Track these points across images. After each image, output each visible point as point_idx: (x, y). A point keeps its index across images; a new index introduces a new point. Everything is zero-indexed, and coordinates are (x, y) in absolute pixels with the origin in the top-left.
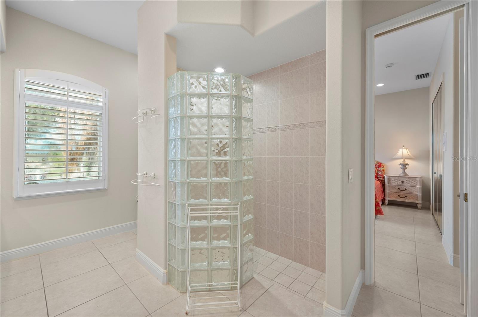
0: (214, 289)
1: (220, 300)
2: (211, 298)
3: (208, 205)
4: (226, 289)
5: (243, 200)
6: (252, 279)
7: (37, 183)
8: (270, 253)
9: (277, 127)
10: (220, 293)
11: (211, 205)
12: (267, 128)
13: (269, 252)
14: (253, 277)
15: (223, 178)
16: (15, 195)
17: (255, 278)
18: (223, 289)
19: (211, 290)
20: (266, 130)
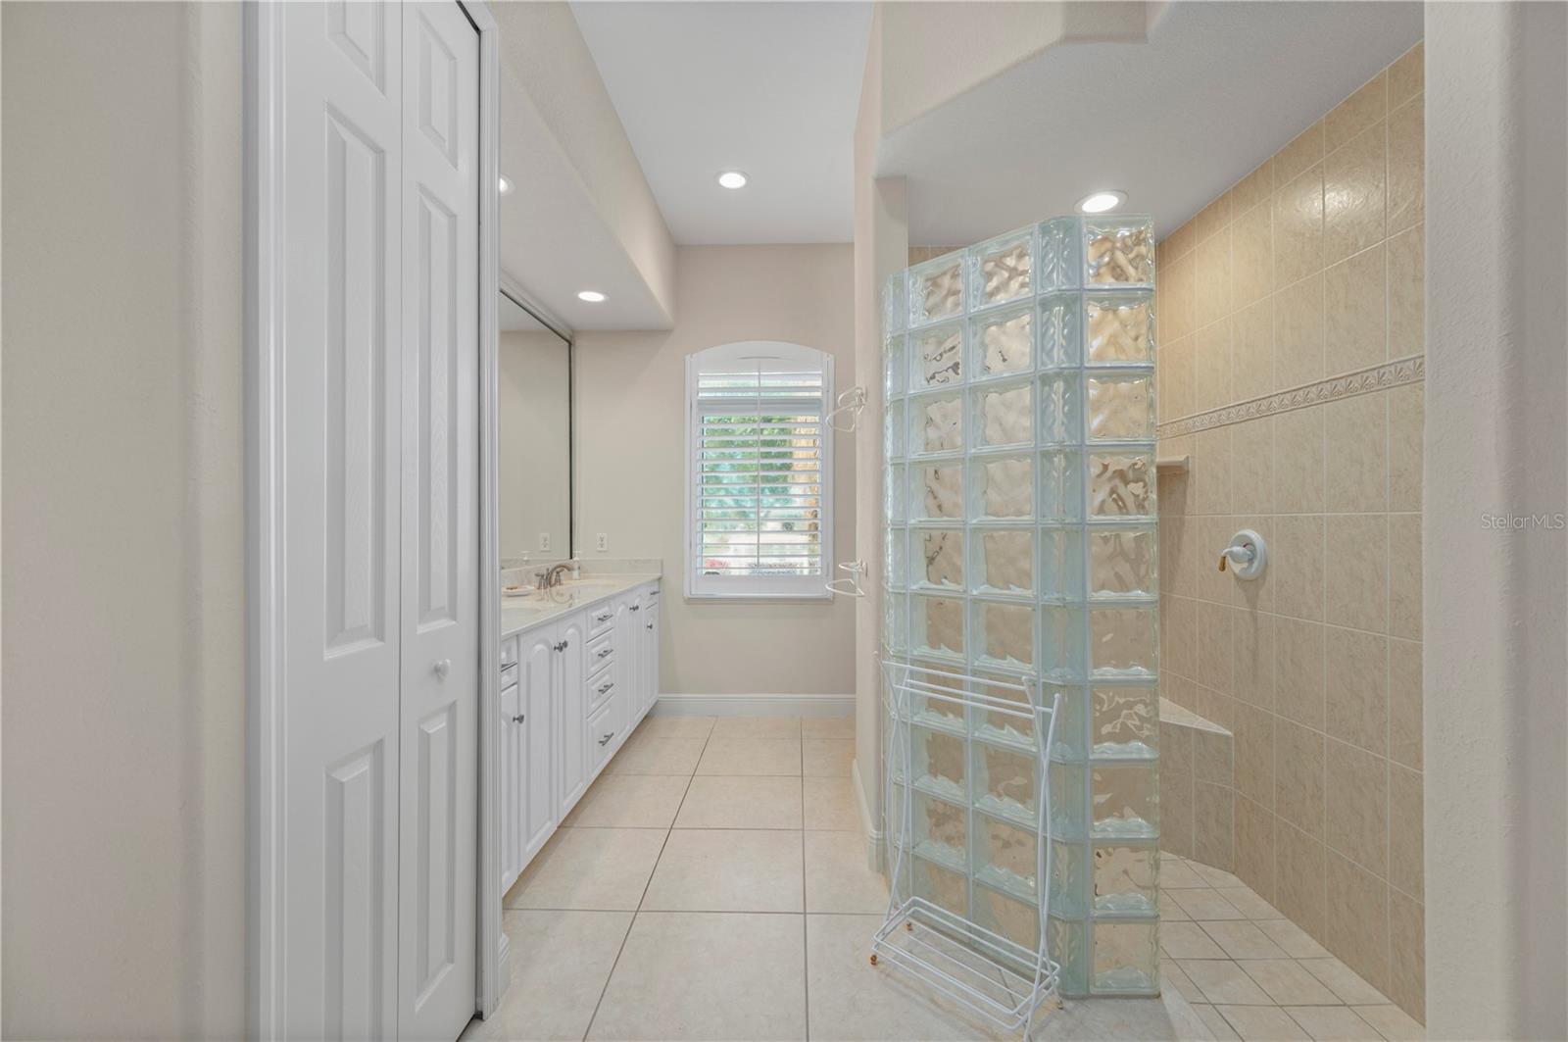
0: (985, 950)
1: (984, 988)
2: (962, 968)
3: (964, 671)
4: (1023, 970)
5: (1089, 678)
6: (1148, 997)
7: (718, 574)
8: (1338, 963)
9: (1375, 373)
10: (1000, 970)
11: (975, 673)
12: (1328, 386)
13: (1335, 959)
14: (1159, 996)
15: (1009, 589)
16: (687, 594)
17: (1166, 1002)
18: (1012, 965)
19: (976, 946)
20: (1319, 397)
